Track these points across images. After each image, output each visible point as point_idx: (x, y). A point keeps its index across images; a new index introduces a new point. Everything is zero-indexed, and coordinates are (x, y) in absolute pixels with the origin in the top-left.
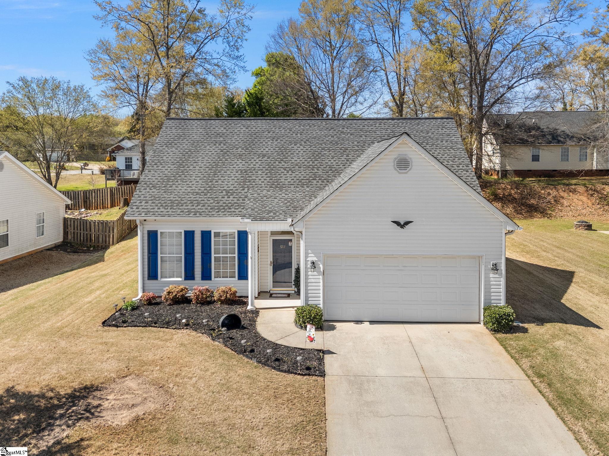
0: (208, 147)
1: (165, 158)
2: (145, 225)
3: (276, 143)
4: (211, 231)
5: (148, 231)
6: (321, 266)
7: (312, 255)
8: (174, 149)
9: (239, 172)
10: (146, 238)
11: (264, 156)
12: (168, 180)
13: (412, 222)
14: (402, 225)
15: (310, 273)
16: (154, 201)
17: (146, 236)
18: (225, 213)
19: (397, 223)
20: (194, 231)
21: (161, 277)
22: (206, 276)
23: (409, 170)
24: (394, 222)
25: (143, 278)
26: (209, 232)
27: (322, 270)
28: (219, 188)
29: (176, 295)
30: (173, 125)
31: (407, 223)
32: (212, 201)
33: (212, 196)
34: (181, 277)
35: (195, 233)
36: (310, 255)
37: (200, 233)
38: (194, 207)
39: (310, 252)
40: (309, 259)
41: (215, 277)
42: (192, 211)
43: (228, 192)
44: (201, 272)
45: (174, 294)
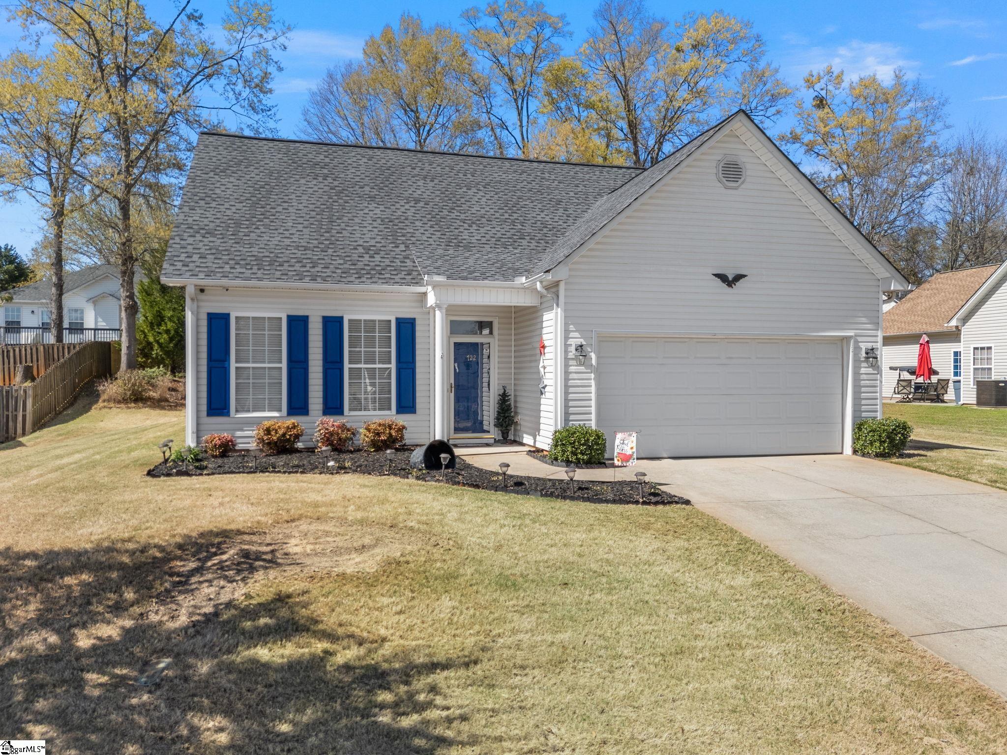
0: (303, 181)
1: (218, 191)
2: (202, 301)
3: (432, 184)
4: (342, 318)
5: (209, 314)
6: (593, 355)
7: (577, 335)
8: (232, 179)
9: (379, 221)
10: (204, 329)
11: (417, 201)
12: (238, 224)
13: (744, 276)
14: (729, 280)
15: (572, 369)
16: (220, 256)
17: (204, 323)
18: (374, 280)
19: (722, 278)
20: (307, 317)
21: (237, 411)
22: (333, 406)
23: (743, 183)
24: (717, 275)
25: (198, 411)
26: (339, 320)
27: (594, 362)
28: (348, 243)
29: (284, 435)
30: (219, 143)
31: (739, 277)
32: (342, 262)
33: (338, 253)
34: (280, 410)
35: (310, 320)
36: (572, 335)
37: (320, 320)
38: (308, 269)
39: (572, 327)
40: (570, 341)
41: (350, 410)
42: (305, 274)
43: (367, 250)
44: (321, 400)
45: (281, 432)
